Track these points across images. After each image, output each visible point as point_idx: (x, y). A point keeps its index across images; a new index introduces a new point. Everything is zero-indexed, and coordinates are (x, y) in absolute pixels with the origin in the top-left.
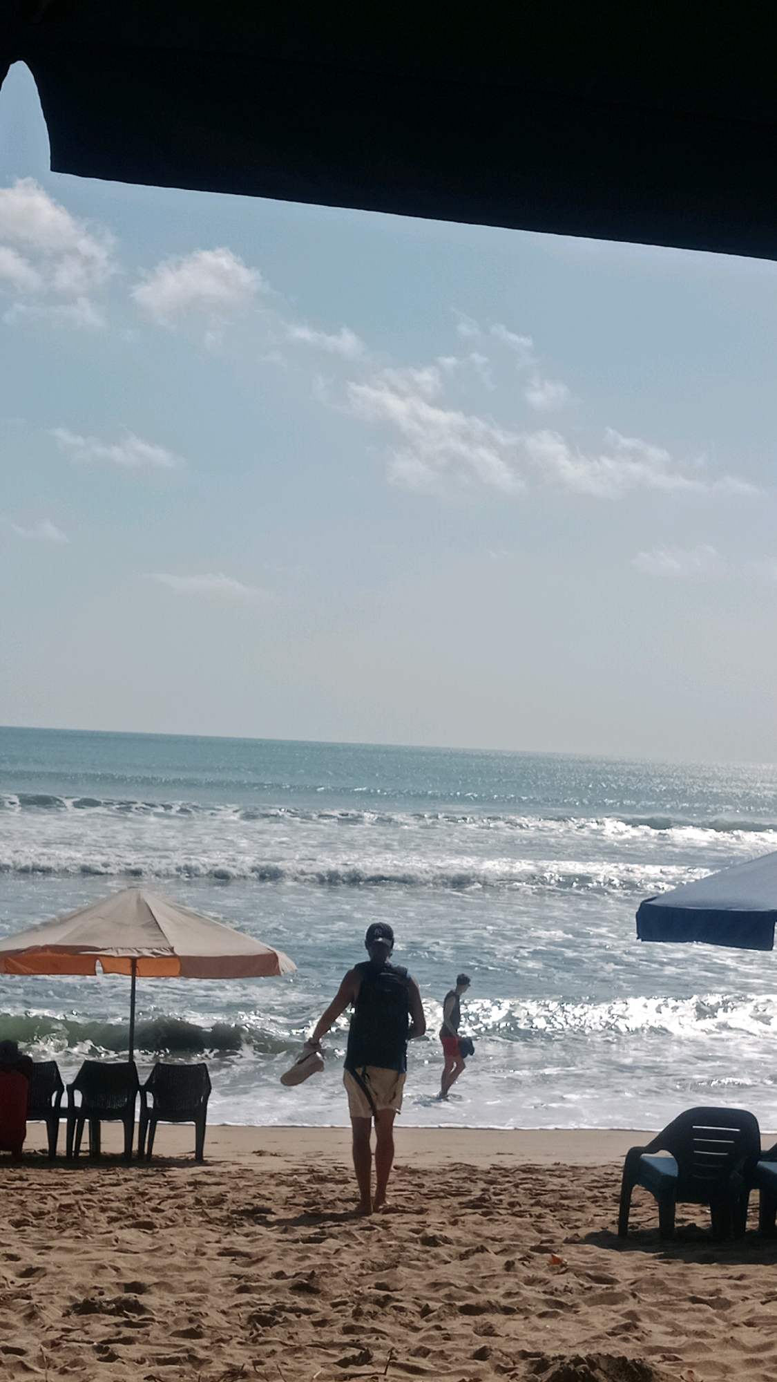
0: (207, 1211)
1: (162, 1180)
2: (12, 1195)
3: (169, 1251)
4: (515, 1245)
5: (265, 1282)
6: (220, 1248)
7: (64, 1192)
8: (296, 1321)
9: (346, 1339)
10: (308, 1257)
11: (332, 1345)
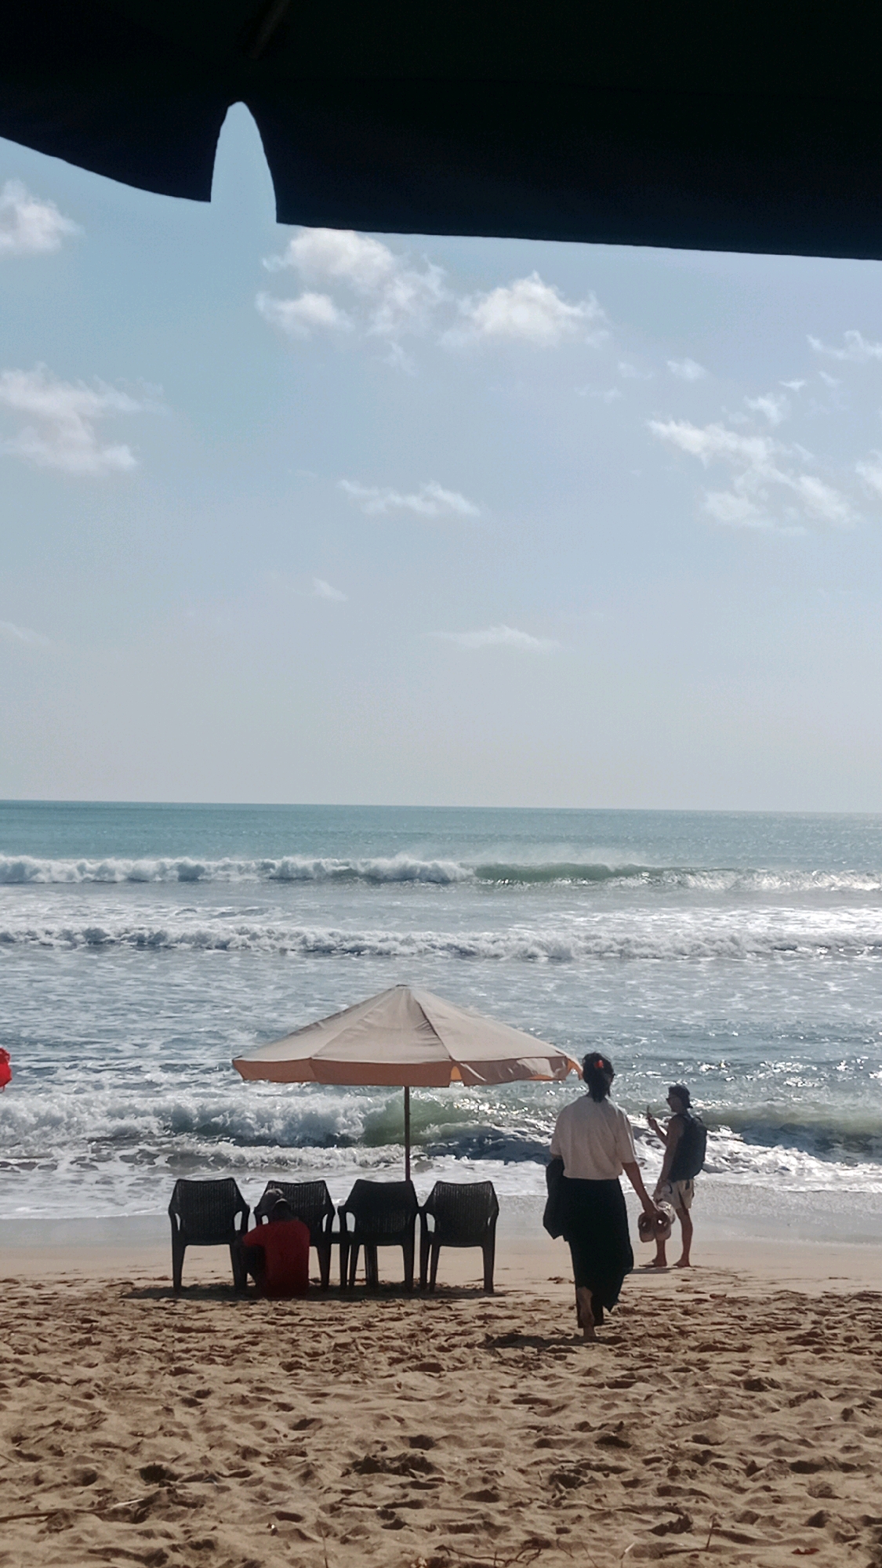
0: (500, 1350)
1: (447, 1314)
2: (282, 1333)
3: (459, 1398)
4: (854, 1390)
5: (568, 1435)
6: (515, 1394)
7: (340, 1328)
8: (605, 1482)
9: (662, 1502)
10: (616, 1405)
11: (645, 1509)
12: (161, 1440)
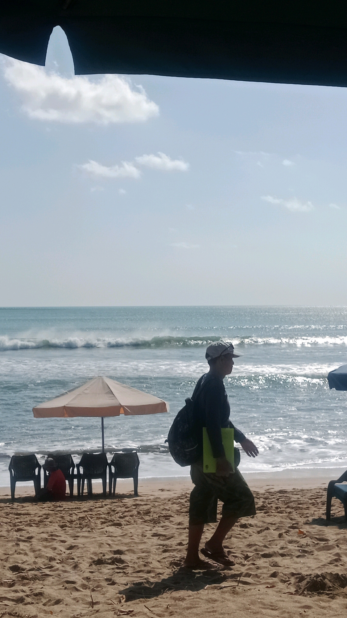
0: (144, 517)
1: (121, 504)
2: (57, 514)
3: (130, 535)
4: (282, 526)
6: (152, 533)
7: (80, 511)
12: (16, 556)
